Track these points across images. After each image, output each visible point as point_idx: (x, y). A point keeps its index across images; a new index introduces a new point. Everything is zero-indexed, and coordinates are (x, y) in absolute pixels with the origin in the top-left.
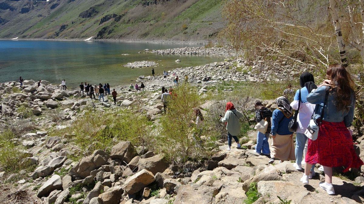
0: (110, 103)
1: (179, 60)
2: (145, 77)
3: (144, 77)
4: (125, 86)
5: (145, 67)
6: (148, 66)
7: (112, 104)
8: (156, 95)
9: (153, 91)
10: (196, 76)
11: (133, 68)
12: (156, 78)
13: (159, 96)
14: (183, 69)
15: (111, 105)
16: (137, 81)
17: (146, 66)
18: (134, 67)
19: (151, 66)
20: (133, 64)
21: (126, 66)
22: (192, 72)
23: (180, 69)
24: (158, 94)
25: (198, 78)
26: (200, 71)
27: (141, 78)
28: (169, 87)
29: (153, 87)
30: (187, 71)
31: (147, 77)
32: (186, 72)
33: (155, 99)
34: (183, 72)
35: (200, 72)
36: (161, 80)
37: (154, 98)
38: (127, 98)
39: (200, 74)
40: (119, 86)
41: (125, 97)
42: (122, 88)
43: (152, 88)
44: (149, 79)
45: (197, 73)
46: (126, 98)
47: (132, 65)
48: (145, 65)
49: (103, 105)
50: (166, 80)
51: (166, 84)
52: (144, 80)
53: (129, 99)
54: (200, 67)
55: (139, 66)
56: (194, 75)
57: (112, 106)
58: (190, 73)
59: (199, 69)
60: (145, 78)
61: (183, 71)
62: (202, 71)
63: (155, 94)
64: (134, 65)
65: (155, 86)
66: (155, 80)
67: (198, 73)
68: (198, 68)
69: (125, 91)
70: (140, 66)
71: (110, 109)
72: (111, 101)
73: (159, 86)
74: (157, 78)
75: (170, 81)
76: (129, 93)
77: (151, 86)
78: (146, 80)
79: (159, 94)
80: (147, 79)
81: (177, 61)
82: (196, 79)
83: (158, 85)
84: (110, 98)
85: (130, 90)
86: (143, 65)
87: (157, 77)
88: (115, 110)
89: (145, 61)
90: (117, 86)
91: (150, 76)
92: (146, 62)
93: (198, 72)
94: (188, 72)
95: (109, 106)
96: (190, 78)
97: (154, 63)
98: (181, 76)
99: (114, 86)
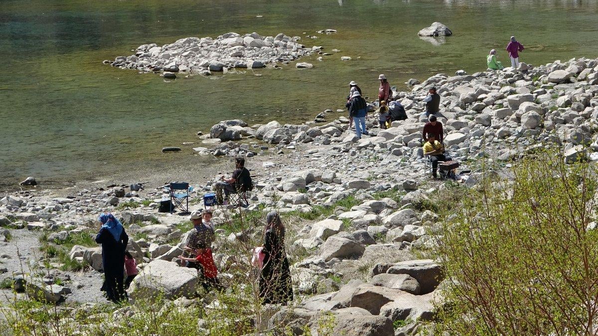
0: (61, 278)
1: (443, 28)
2: (249, 130)
3: (238, 128)
4: (135, 182)
5: (239, 67)
6: (258, 66)
7: (76, 284)
8: (327, 234)
9: (307, 209)
10: (555, 122)
11: (173, 74)
12: (314, 134)
13: (347, 241)
14: (470, 79)
15: (68, 291)
16: (201, 151)
17: (250, 63)
18: (176, 70)
19: (274, 59)
20: (171, 52)
21: (130, 62)
22: (528, 99)
23: (450, 78)
24: (335, 225)
25: (565, 132)
26: (575, 92)
27: (225, 136)
28: (396, 189)
29: (301, 185)
30: (495, 93)
31: (262, 128)
32: (489, 97)
33: (321, 258)
34: (474, 98)
35: (580, 98)
36: (342, 146)
37: (316, 250)
38: (156, 254)
39: (579, 109)
40: (102, 181)
41: (146, 246)
42: (120, 194)
43: (296, 195)
44: (275, 141)
45: (561, 100)
46: (153, 247)
47: (168, 57)
48: (239, 55)
49: (21, 290)
50: (377, 148)
51: (378, 171)
52: (244, 144)
53: (169, 258)
54: (573, 66)
55: (206, 66)
56: (544, 111)
57: (74, 299)
58: (515, 105)
59: (567, 81)
60: (245, 134)
61: (472, 91)
62: (588, 92)
63: (319, 227)
64: (176, 59)
65: (310, 179)
66: (310, 147)
67: (568, 104)
68: (561, 74)
69: (138, 211)
70: (214, 62)
71: (67, 313)
72: (64, 269)
73: (334, 180)
74: (320, 134)
75: (398, 153)
76: (160, 220)
77: (286, 183)
78: (254, 143)
79: (342, 228)
80: (260, 137)
81: (432, 29)
82: (557, 140)
83: (328, 175)
84: (59, 248)
85: (166, 207)
86: (228, 59)
87: (316, 128)
88: (95, 320)
89: (242, 34)
90: (86, 183)
91: (274, 123)
92: (248, 39)
93: (566, 98)
94: (502, 97)
95: (59, 300)
96: (521, 134)
97: (293, 47)
98: (462, 119)
99: (71, 182)
